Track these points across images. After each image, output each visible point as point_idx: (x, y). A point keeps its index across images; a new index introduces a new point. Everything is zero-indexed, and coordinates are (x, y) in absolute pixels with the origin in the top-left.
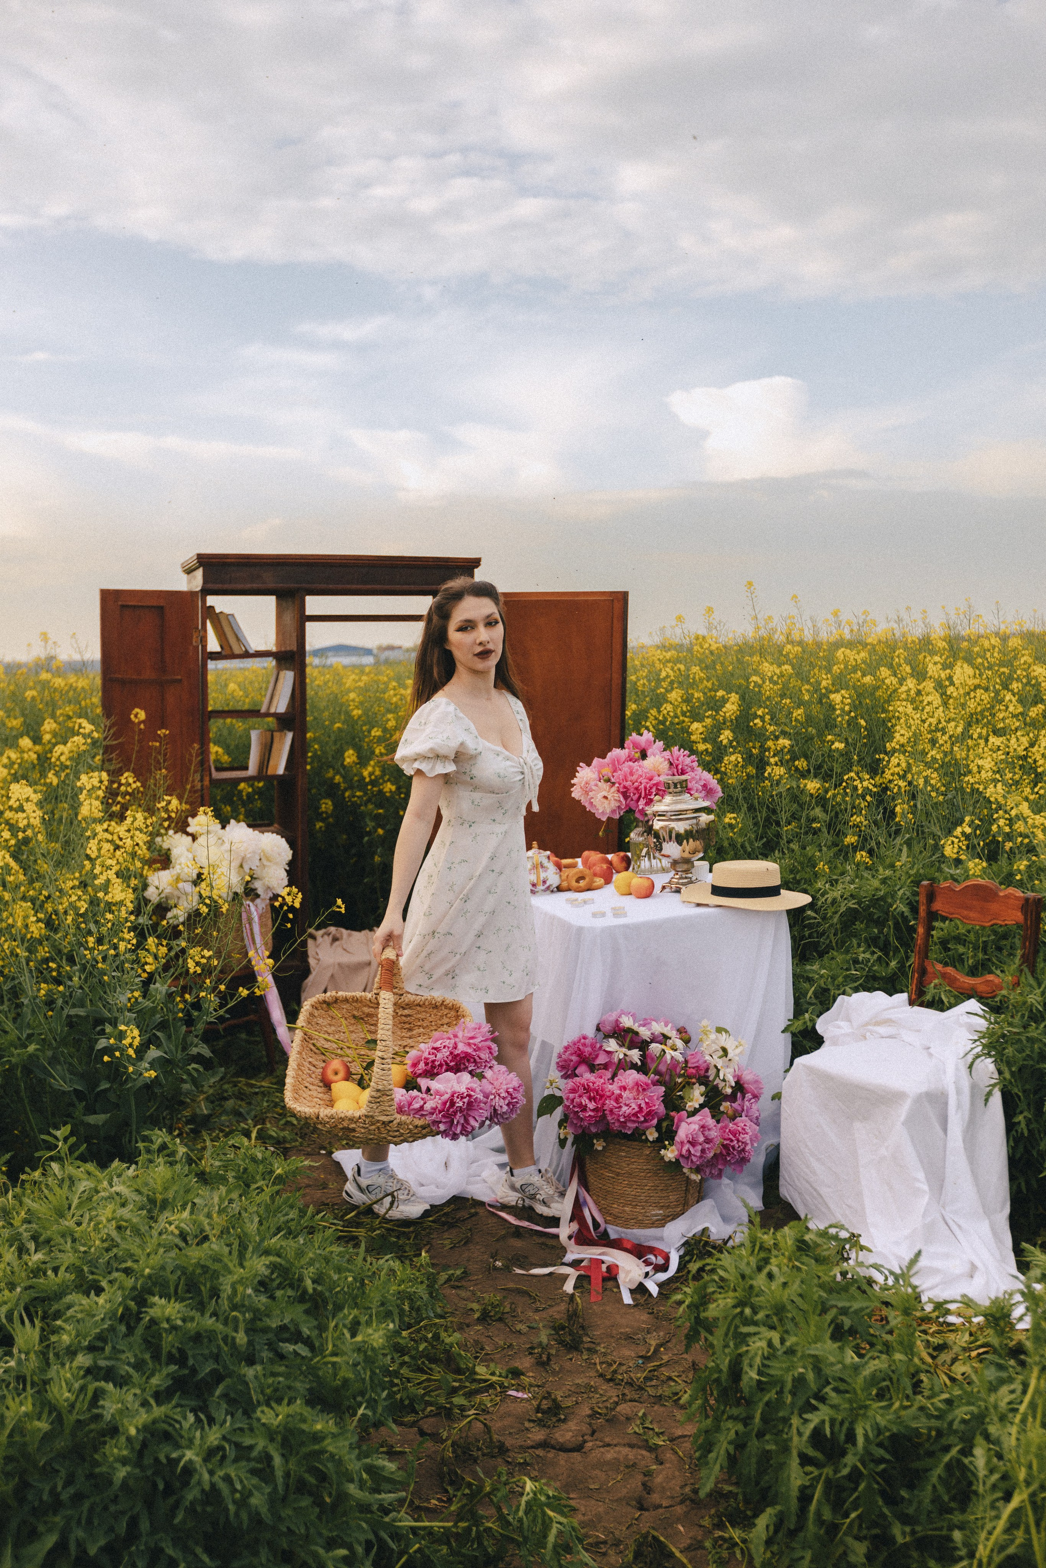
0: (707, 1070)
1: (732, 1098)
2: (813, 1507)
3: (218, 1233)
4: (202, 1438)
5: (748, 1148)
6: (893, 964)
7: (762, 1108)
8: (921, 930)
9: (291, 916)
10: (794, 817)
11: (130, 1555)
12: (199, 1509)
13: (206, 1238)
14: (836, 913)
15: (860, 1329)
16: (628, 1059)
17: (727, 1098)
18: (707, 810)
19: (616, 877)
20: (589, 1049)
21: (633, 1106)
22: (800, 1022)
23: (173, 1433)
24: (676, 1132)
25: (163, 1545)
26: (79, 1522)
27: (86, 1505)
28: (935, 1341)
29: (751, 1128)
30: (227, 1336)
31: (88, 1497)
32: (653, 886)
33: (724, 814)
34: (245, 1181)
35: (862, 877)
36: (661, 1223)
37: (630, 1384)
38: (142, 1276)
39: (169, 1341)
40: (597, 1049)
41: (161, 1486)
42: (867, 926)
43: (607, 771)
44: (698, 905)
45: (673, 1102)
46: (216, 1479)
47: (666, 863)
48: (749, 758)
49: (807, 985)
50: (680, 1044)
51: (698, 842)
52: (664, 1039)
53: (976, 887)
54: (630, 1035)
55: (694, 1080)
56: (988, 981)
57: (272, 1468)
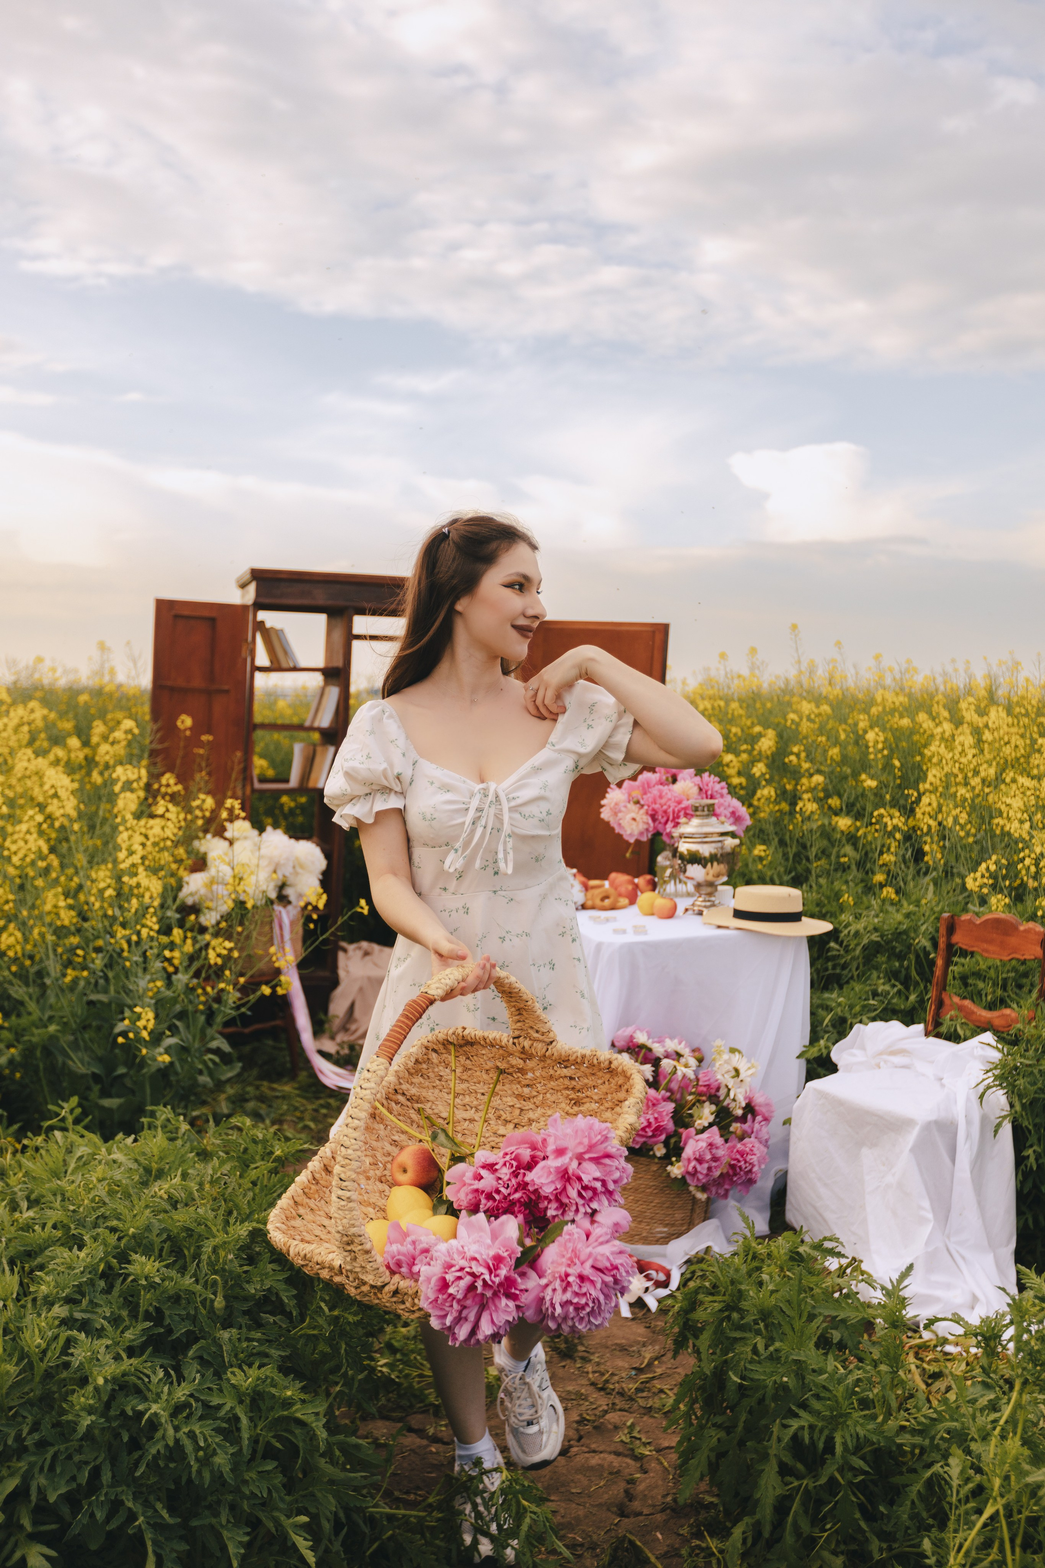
0: (718, 1089)
1: (743, 1119)
2: (790, 1519)
4: (170, 1393)
5: (755, 1169)
6: (913, 997)
7: (773, 1130)
8: (940, 962)
9: (315, 917)
10: (825, 853)
11: (90, 1504)
12: (161, 1463)
14: (857, 945)
15: (850, 1344)
17: (737, 1119)
18: (733, 835)
19: (641, 898)
21: (642, 1119)
22: (815, 1049)
23: (142, 1387)
24: (683, 1149)
25: (124, 1498)
26: (42, 1469)
27: (51, 1451)
28: (932, 1368)
29: (760, 1150)
30: (205, 1299)
31: (52, 1445)
32: (675, 907)
33: (754, 846)
35: (887, 912)
36: (665, 1240)
37: (621, 1394)
38: (127, 1235)
39: (147, 1300)
41: (126, 1438)
42: (889, 957)
43: (637, 794)
44: (719, 927)
45: (682, 1119)
46: (180, 1435)
47: (690, 887)
48: (782, 794)
49: (824, 1014)
50: (693, 1062)
51: (722, 866)
52: (678, 1056)
53: (997, 922)
54: (644, 1051)
55: (704, 1098)
56: (1003, 1015)
57: (239, 1430)
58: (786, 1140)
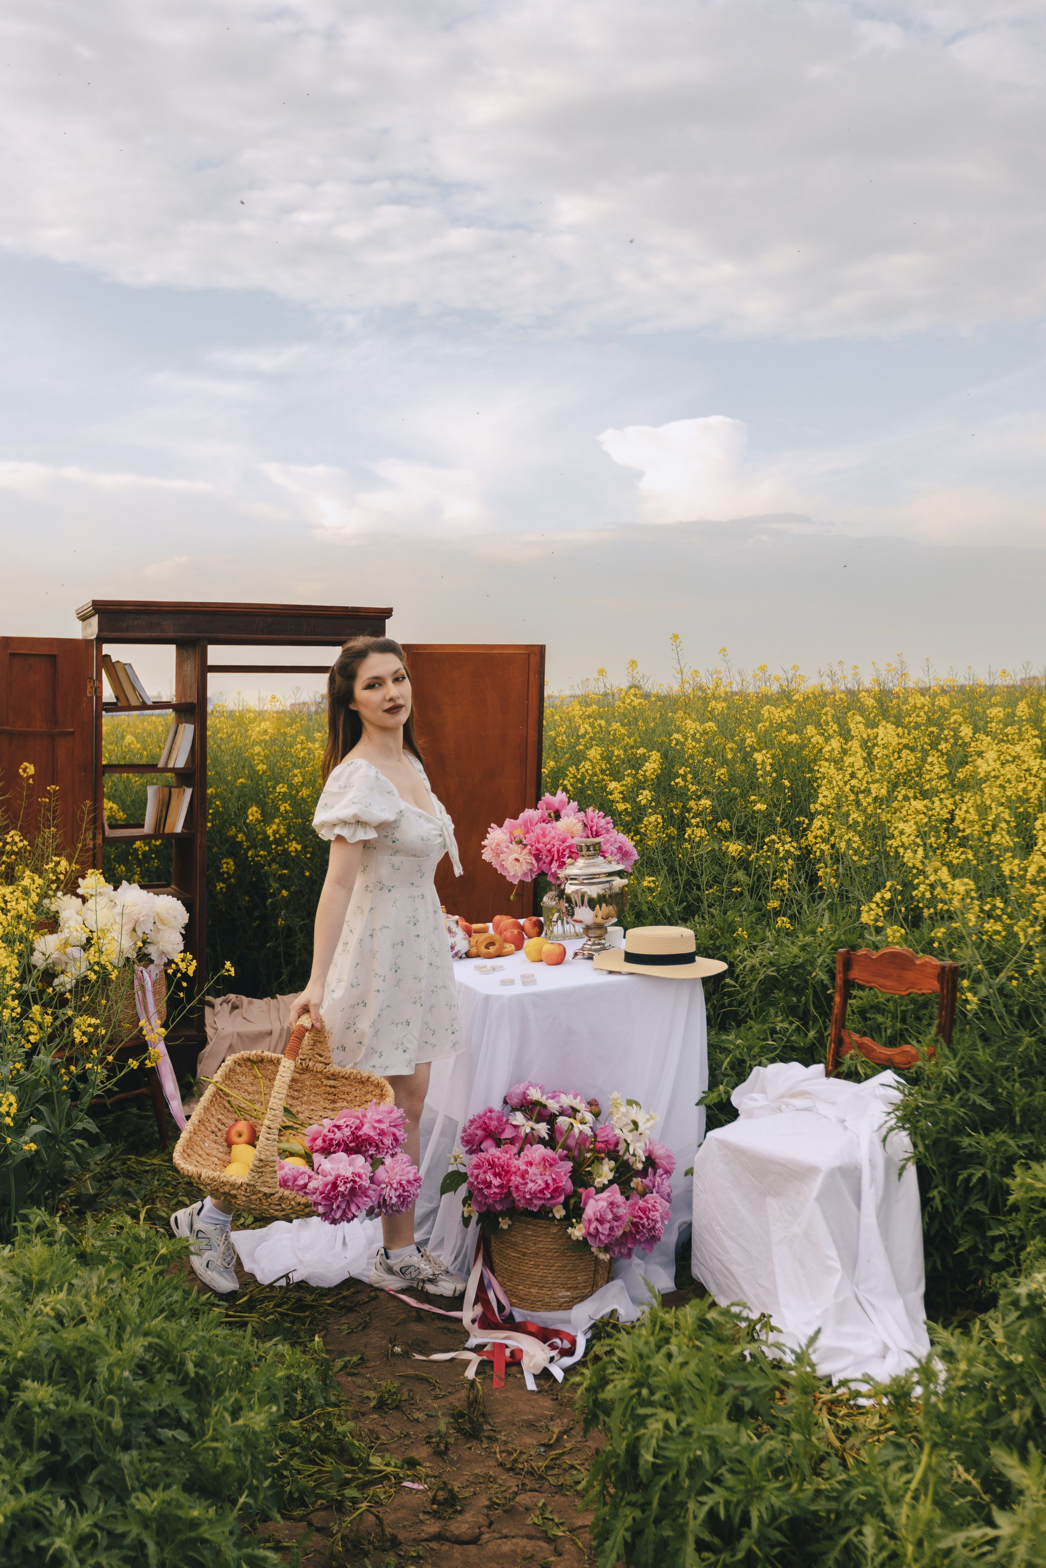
0: (617, 1144)
1: (643, 1174)
3: (97, 1315)
4: (73, 1525)
5: (658, 1226)
6: (812, 1034)
7: (675, 1183)
8: (837, 999)
9: (185, 984)
10: (715, 880)
13: (83, 1320)
14: (754, 980)
15: (761, 1410)
16: (535, 1133)
17: (638, 1174)
18: (620, 874)
19: (528, 943)
20: (496, 1123)
21: (540, 1182)
22: (715, 1095)
23: (44, 1520)
24: (584, 1209)
28: (846, 1424)
29: (662, 1205)
30: (102, 1421)
32: (564, 952)
33: (641, 877)
34: (128, 1263)
35: (782, 944)
36: (568, 1305)
37: (531, 1473)
38: (15, 1359)
39: (41, 1427)
40: (503, 1123)
42: (786, 993)
43: (519, 833)
44: (611, 972)
45: (581, 1178)
47: (579, 928)
48: (670, 819)
49: (722, 1056)
50: (589, 1117)
51: (611, 907)
52: (573, 1112)
53: (894, 955)
54: (538, 1108)
55: (603, 1155)
56: (904, 1052)
57: (146, 1556)
58: (689, 1192)
